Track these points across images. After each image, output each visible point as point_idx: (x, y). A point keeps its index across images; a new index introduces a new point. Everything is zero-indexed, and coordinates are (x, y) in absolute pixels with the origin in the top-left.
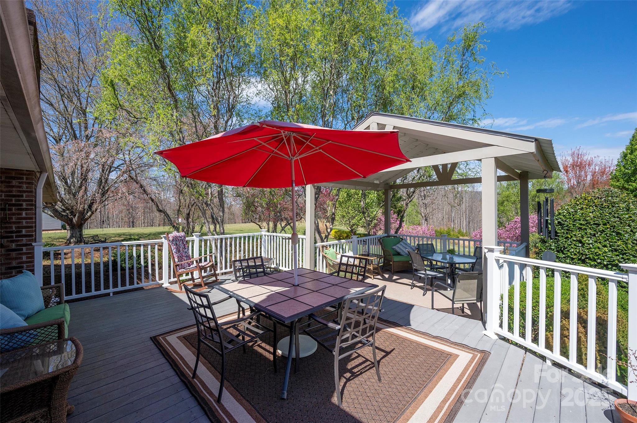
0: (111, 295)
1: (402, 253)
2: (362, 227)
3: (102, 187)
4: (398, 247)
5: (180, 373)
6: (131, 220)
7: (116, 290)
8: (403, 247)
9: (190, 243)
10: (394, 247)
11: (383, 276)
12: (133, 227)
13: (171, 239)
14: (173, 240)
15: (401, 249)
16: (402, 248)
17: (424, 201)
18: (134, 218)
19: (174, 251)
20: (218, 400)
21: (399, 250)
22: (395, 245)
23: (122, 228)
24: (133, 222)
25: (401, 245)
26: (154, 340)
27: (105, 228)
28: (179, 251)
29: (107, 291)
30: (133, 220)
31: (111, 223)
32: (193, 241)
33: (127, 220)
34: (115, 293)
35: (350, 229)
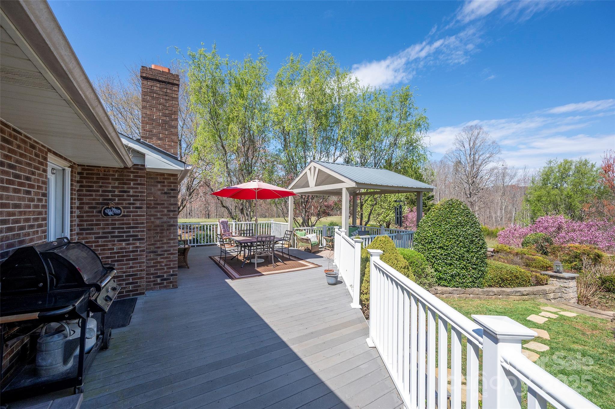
0: (196, 246)
3: (189, 190)
5: (216, 263)
6: (207, 212)
7: (197, 244)
9: (231, 225)
10: (352, 233)
12: (208, 218)
13: (220, 222)
14: (221, 223)
17: (470, 199)
18: (209, 211)
19: (222, 228)
20: (224, 266)
23: (201, 219)
24: (208, 214)
26: (210, 257)
27: (189, 218)
28: (224, 228)
29: (194, 245)
30: (209, 213)
31: (193, 215)
32: (232, 224)
33: (204, 213)
34: (197, 246)
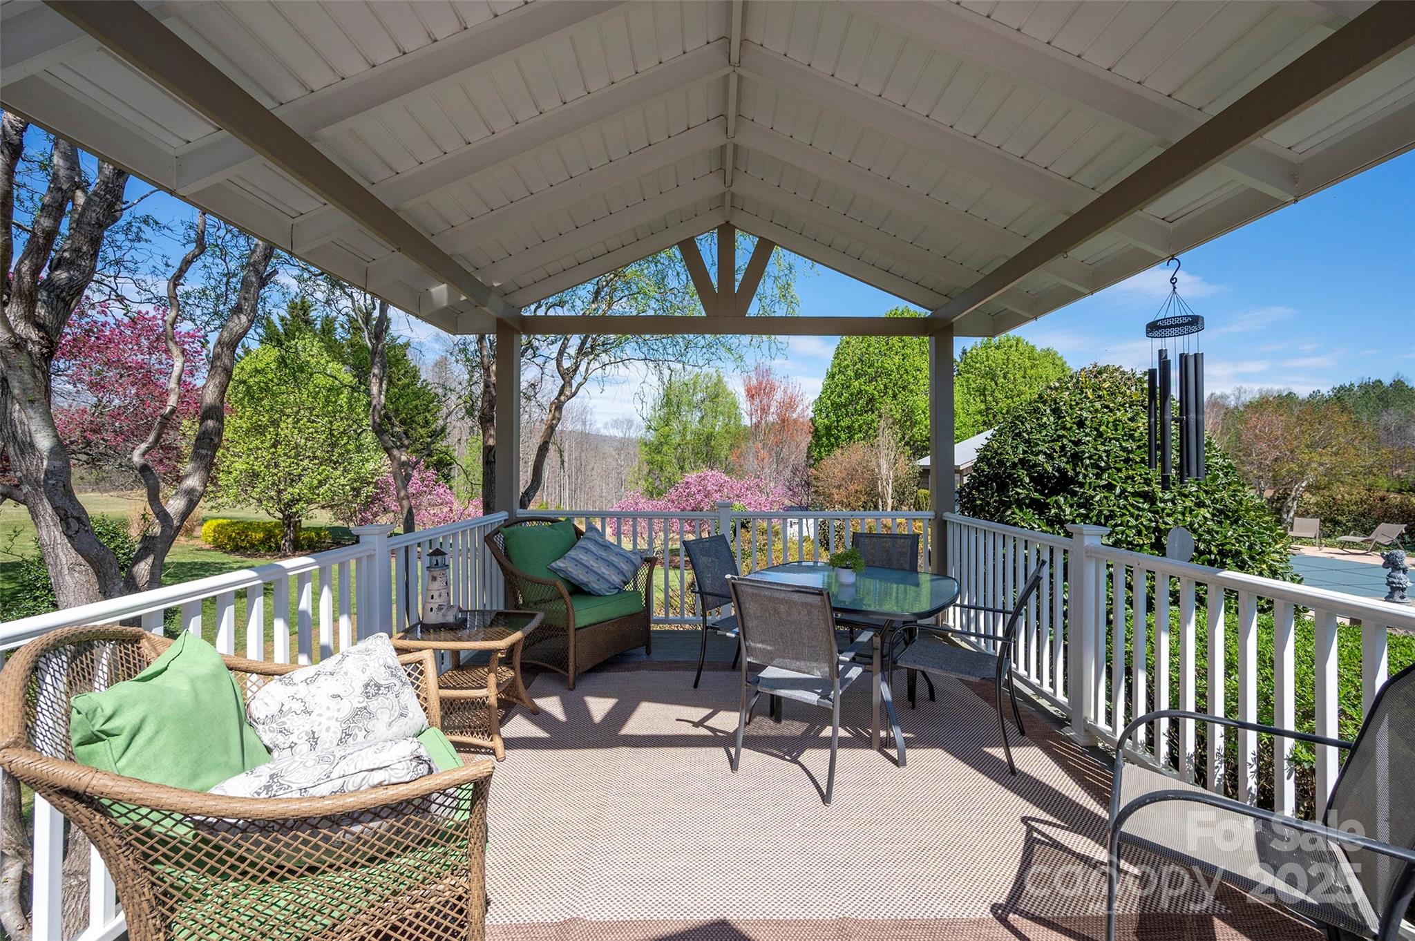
1: (596, 586)
2: (323, 507)
4: (578, 563)
8: (598, 558)
10: (560, 564)
11: (536, 715)
15: (589, 569)
16: (593, 563)
21: (580, 576)
22: (561, 556)
25: (587, 551)
35: (281, 516)
